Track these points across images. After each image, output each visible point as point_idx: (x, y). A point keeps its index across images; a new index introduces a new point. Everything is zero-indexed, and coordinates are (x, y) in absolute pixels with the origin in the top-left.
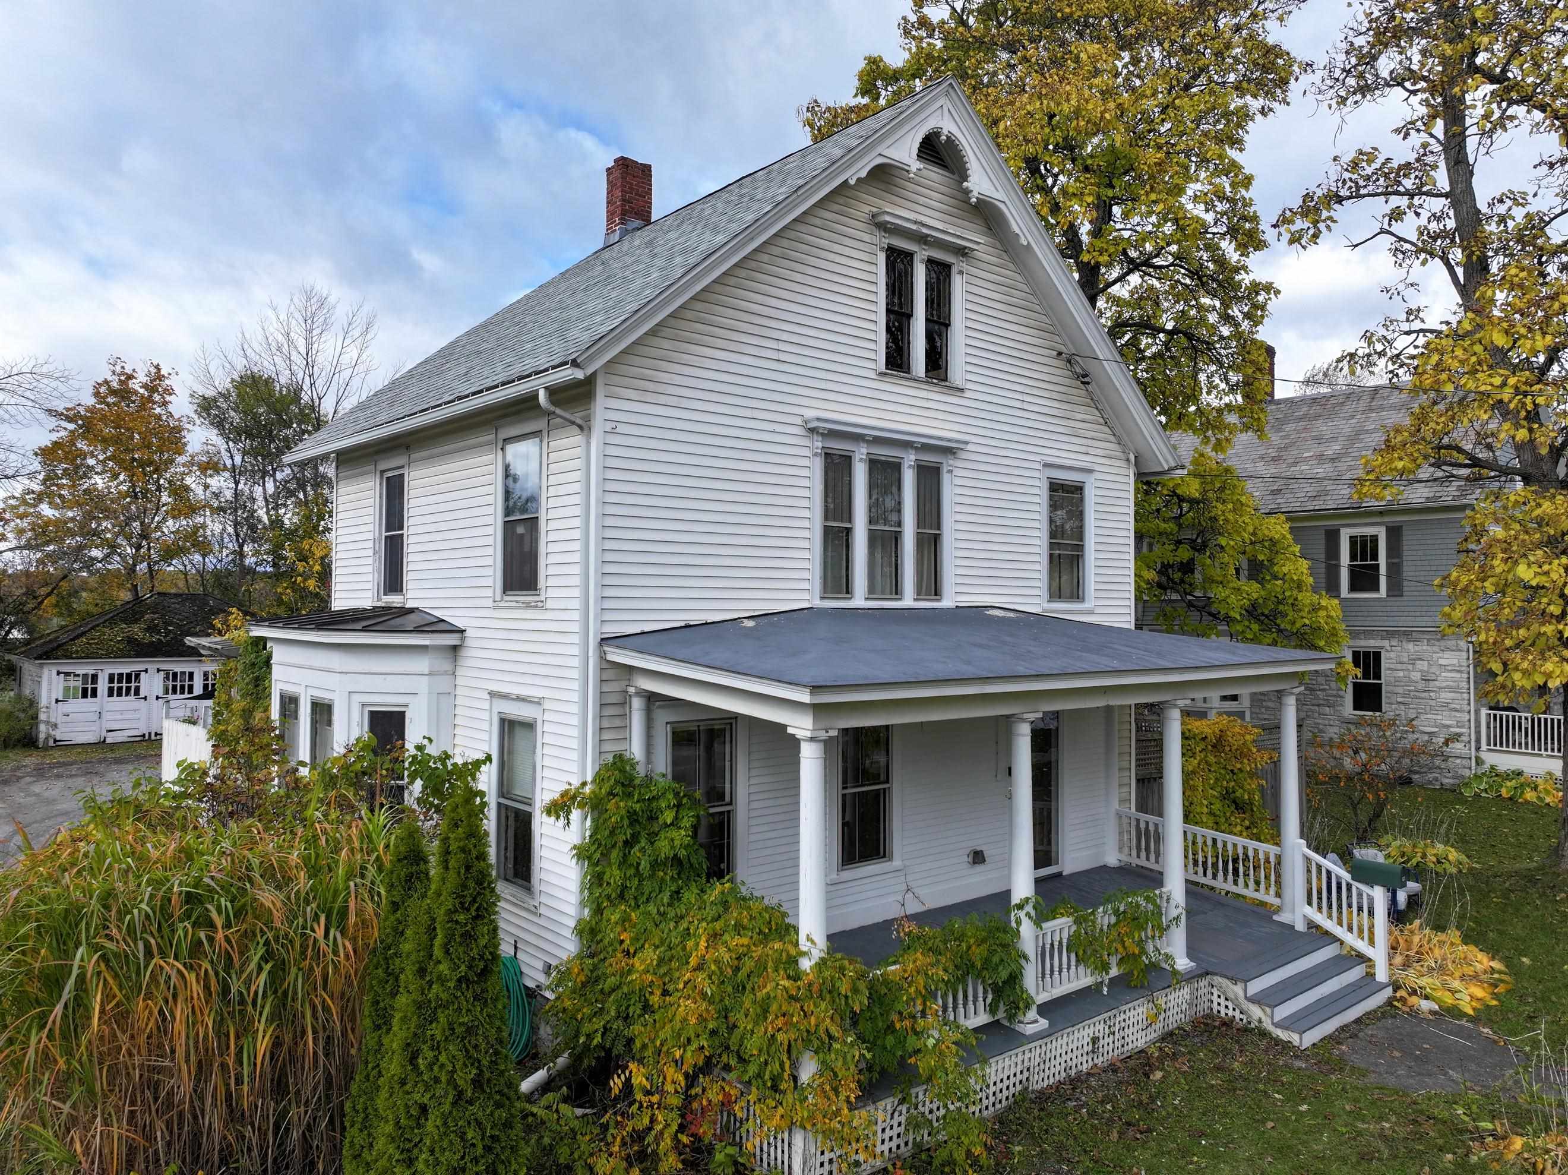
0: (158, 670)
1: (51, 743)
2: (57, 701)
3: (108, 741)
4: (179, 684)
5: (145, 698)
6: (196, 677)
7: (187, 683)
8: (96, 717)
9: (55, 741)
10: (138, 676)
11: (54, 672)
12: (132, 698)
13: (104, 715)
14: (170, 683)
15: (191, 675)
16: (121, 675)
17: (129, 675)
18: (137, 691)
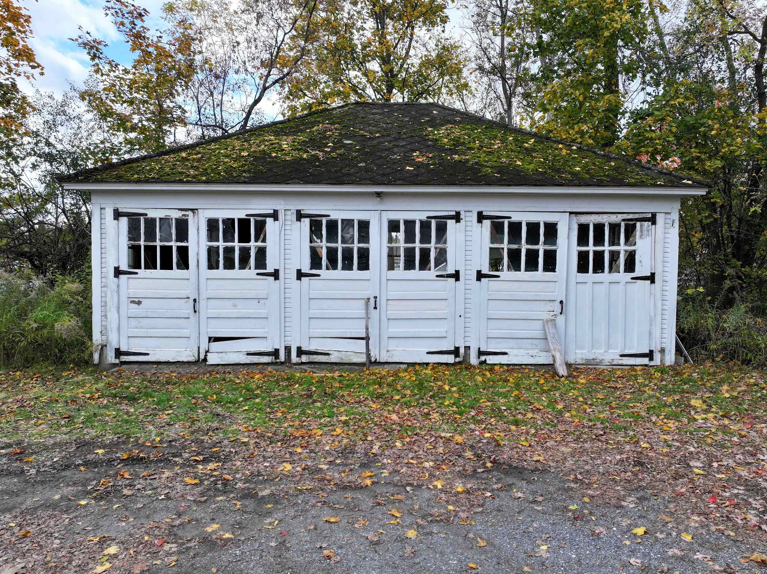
0: (300, 216)
1: (111, 358)
2: (118, 272)
3: (212, 359)
4: (340, 246)
5: (276, 275)
6: (373, 231)
7: (356, 246)
8: (187, 308)
9: (118, 353)
10: (261, 227)
11: (109, 213)
12: (251, 272)
13: (202, 305)
14: (323, 245)
15: (364, 226)
16: (229, 223)
17: (244, 223)
18: (261, 262)
